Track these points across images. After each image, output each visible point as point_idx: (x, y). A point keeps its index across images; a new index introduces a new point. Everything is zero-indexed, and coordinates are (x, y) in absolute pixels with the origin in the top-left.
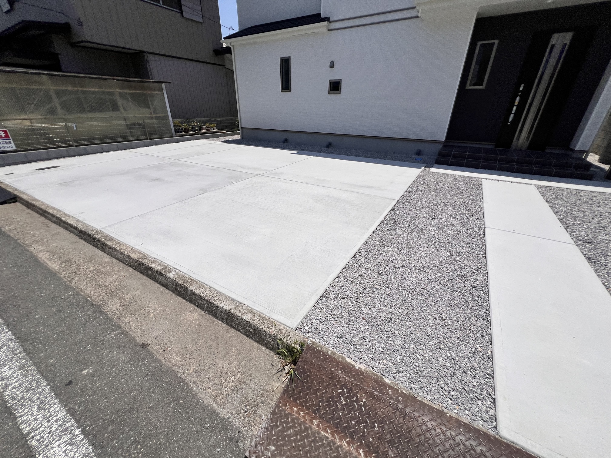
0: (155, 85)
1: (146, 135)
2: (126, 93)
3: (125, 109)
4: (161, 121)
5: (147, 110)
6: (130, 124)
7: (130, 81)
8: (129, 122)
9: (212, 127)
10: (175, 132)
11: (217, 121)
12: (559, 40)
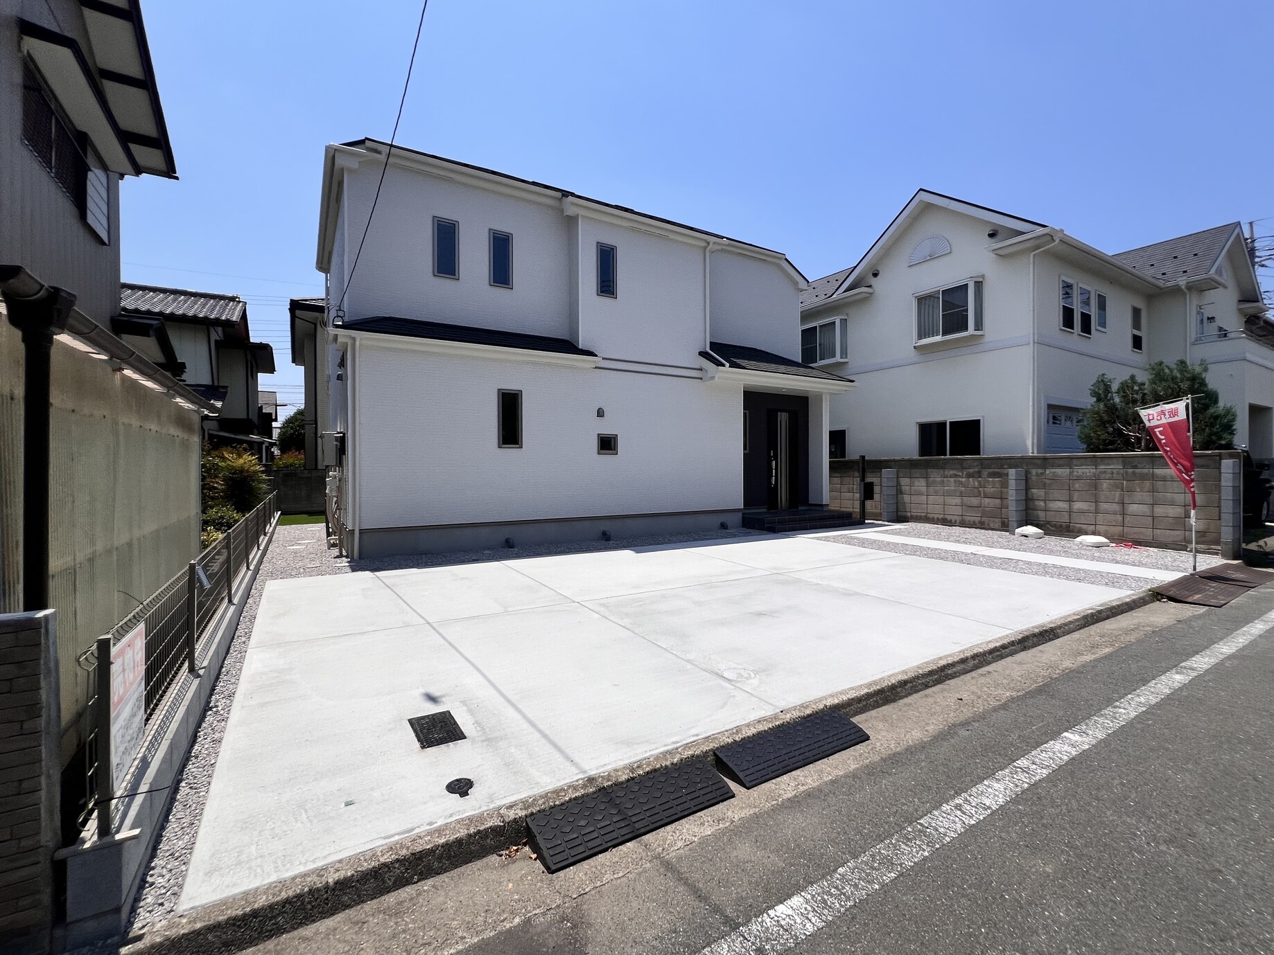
12: (783, 418)
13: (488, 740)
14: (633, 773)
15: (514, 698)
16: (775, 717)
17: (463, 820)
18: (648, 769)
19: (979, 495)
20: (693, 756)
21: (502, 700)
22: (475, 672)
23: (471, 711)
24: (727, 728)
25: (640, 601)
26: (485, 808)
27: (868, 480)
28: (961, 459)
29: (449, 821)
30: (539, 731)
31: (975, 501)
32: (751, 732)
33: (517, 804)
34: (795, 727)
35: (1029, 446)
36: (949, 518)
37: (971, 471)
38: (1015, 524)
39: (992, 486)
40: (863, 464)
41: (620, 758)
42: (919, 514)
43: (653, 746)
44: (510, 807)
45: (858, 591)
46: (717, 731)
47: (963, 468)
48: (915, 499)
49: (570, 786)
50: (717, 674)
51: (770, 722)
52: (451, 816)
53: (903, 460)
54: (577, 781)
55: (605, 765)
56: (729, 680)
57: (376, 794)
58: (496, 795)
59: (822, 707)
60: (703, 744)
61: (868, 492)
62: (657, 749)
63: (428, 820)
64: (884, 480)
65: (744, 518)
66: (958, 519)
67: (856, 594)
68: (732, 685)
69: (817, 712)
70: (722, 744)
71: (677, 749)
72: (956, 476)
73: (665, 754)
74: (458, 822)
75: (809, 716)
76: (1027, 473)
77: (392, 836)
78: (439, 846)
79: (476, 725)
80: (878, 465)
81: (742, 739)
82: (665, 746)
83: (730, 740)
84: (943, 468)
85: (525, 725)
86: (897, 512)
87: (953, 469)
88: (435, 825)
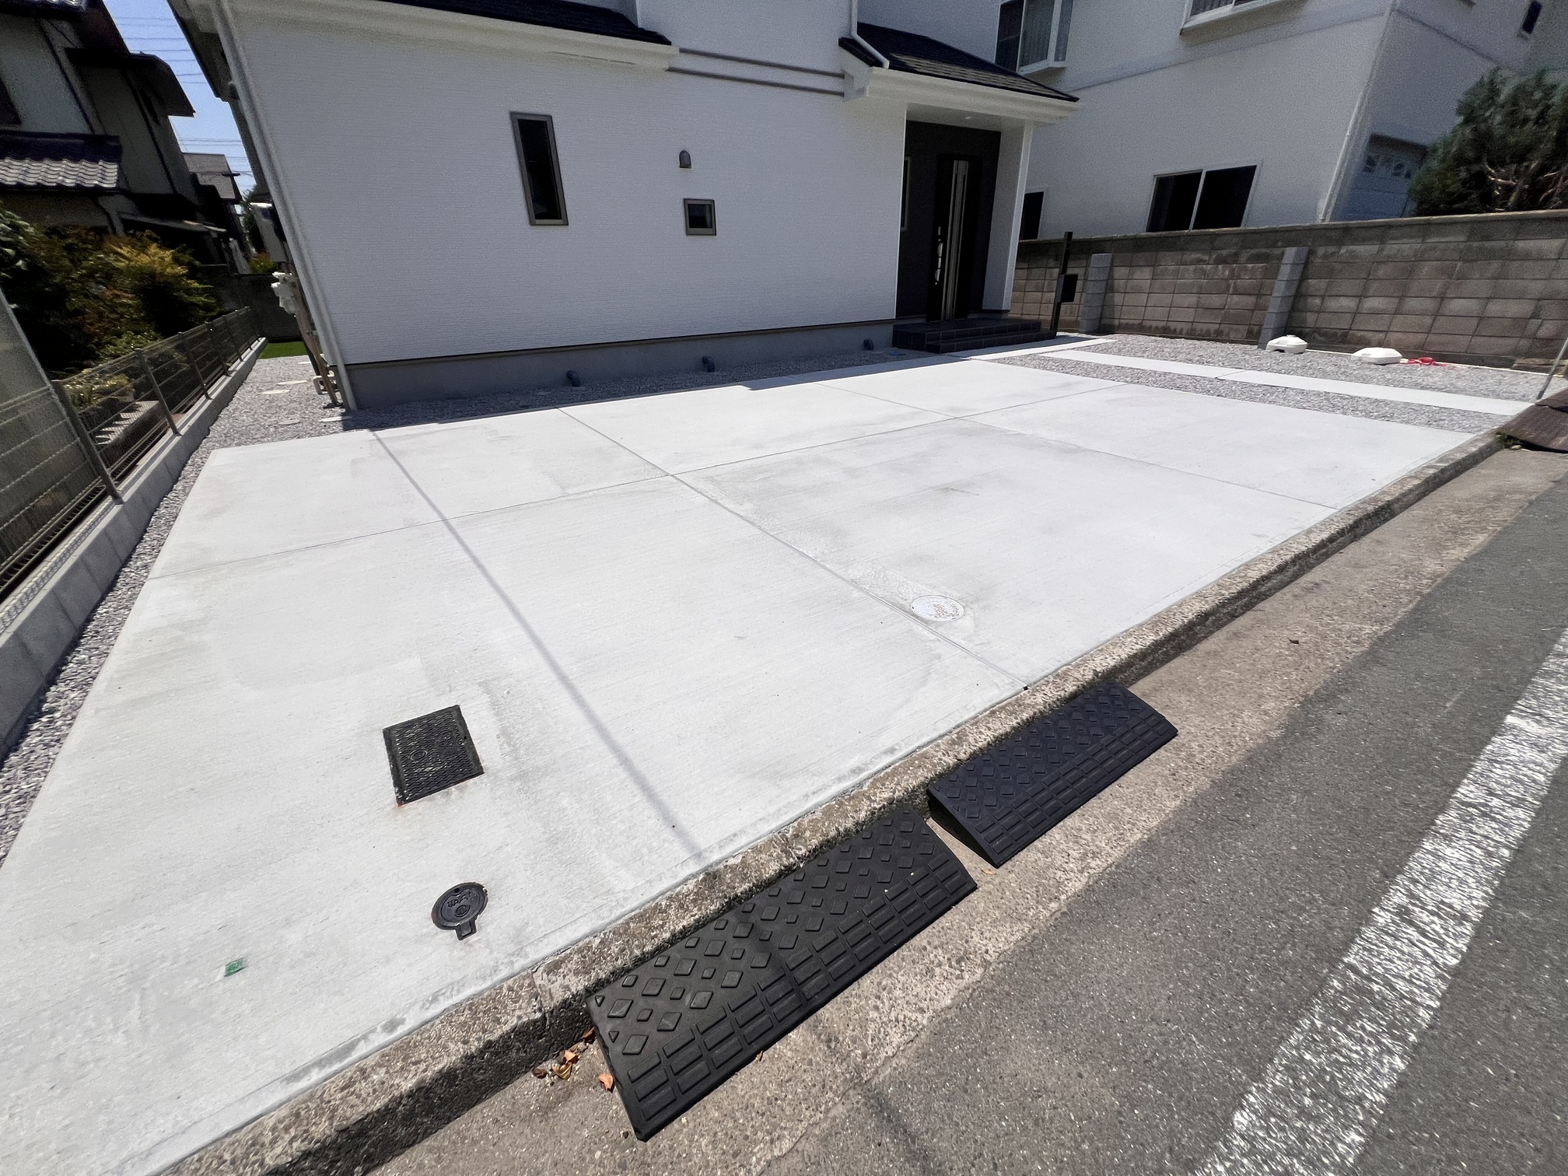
12: (960, 168)
13: (522, 776)
14: (788, 854)
15: (572, 671)
16: (1018, 703)
17: (458, 1008)
18: (815, 842)
19: (1226, 291)
20: (891, 801)
21: (552, 677)
22: (511, 618)
23: (495, 706)
24: (942, 732)
25: (766, 471)
26: (504, 972)
27: (1070, 272)
28: (1214, 233)
29: (429, 1014)
30: (615, 749)
31: (1216, 300)
32: (982, 738)
33: (568, 958)
34: (1055, 723)
35: (1322, 212)
36: (1172, 325)
37: (1224, 252)
38: (1270, 333)
39: (1250, 274)
40: (1068, 245)
41: (760, 816)
42: (1131, 322)
43: (819, 782)
44: (553, 968)
45: (1080, 444)
46: (925, 740)
47: (1214, 249)
48: (1130, 299)
49: (670, 898)
50: (902, 608)
51: (1012, 713)
52: (435, 999)
53: (1125, 239)
54: (685, 881)
55: (735, 835)
56: (926, 622)
57: (294, 937)
58: (530, 928)
59: (1090, 677)
60: (905, 773)
61: (1068, 291)
62: (825, 787)
63: (385, 1017)
64: (1092, 271)
65: (895, 332)
66: (1186, 327)
67: (1078, 450)
68: (934, 633)
69: (1084, 687)
70: (939, 769)
71: (860, 785)
72: (1200, 261)
73: (842, 798)
74: (448, 1015)
75: (1074, 696)
76: (1311, 252)
77: (306, 1070)
78: (401, 1097)
79: (502, 739)
80: (1089, 247)
81: (971, 754)
82: (840, 779)
83: (951, 761)
84: (1182, 249)
85: (591, 737)
86: (1101, 318)
87: (1196, 250)
88: (401, 1030)
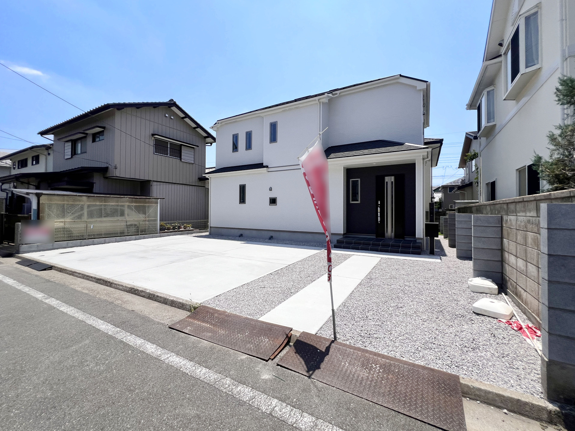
0: (154, 200)
1: (138, 232)
2: (132, 206)
3: (128, 215)
4: (151, 223)
5: (144, 215)
6: (129, 225)
7: (138, 198)
8: (128, 224)
9: (188, 227)
10: (160, 230)
11: (192, 222)
12: (389, 180)
